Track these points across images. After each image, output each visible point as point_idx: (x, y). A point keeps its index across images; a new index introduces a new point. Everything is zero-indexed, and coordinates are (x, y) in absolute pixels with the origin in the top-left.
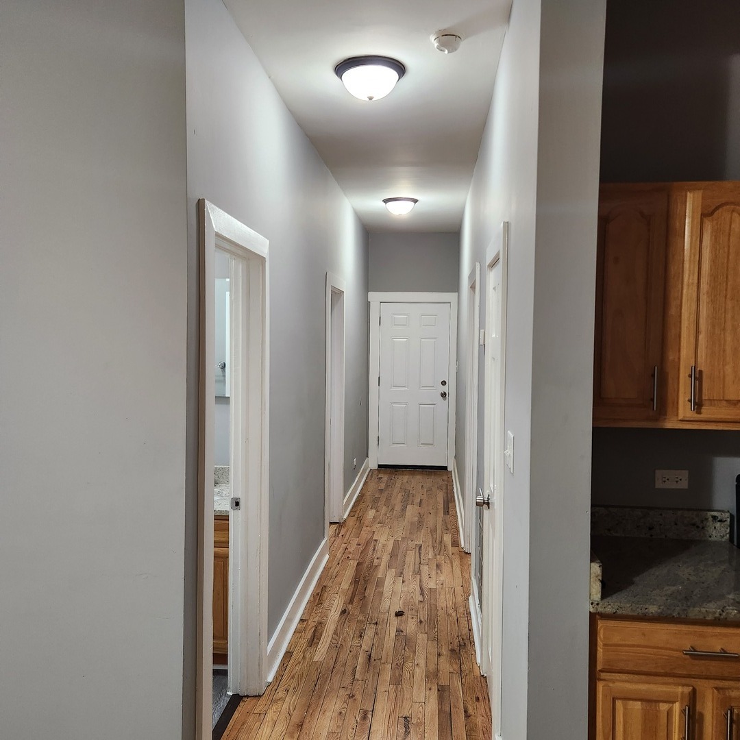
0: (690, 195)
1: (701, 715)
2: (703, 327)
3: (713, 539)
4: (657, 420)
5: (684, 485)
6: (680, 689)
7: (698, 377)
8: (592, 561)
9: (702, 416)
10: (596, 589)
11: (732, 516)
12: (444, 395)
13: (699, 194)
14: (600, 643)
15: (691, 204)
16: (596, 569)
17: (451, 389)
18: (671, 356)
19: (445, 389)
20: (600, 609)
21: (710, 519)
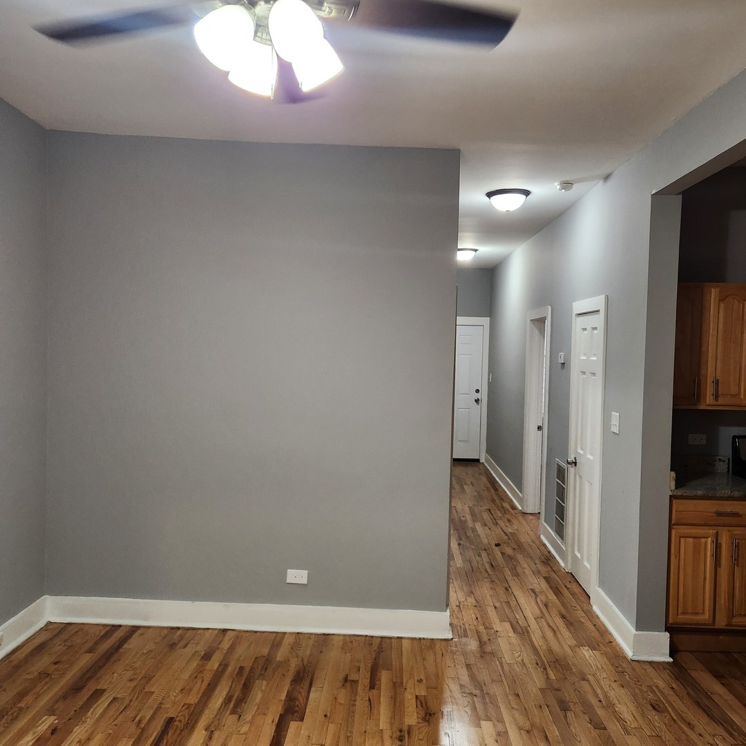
0: (713, 290)
1: (720, 544)
2: (719, 357)
3: (719, 471)
4: (695, 405)
5: (704, 442)
6: (711, 531)
7: (717, 383)
8: (671, 471)
9: (719, 403)
10: (673, 483)
11: (729, 459)
12: (477, 401)
13: (718, 290)
14: (674, 510)
15: (713, 294)
16: (673, 474)
17: (484, 396)
18: (703, 372)
19: (478, 396)
20: (675, 493)
21: (718, 460)
